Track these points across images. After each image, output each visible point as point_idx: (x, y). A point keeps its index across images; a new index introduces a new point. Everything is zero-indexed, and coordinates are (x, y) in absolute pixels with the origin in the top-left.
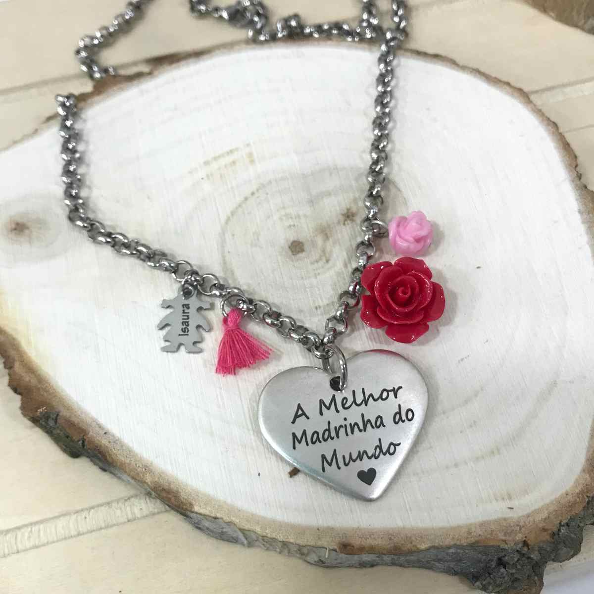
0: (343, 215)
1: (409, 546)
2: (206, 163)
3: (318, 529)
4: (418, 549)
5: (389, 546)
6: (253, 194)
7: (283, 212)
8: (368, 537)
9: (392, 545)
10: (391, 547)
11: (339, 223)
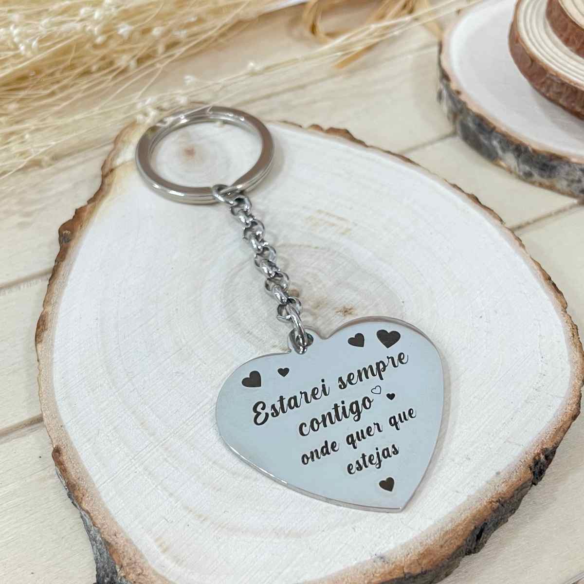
0: (344, 308)
1: (81, 495)
2: (320, 212)
3: (62, 426)
4: (81, 503)
5: (72, 481)
6: (316, 248)
7: (315, 271)
8: (73, 462)
9: (75, 483)
10: (72, 482)
11: (335, 309)
